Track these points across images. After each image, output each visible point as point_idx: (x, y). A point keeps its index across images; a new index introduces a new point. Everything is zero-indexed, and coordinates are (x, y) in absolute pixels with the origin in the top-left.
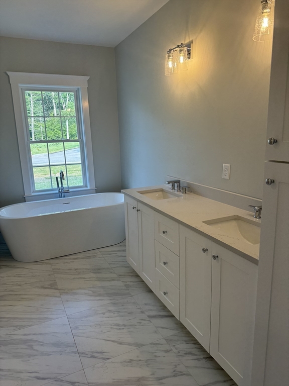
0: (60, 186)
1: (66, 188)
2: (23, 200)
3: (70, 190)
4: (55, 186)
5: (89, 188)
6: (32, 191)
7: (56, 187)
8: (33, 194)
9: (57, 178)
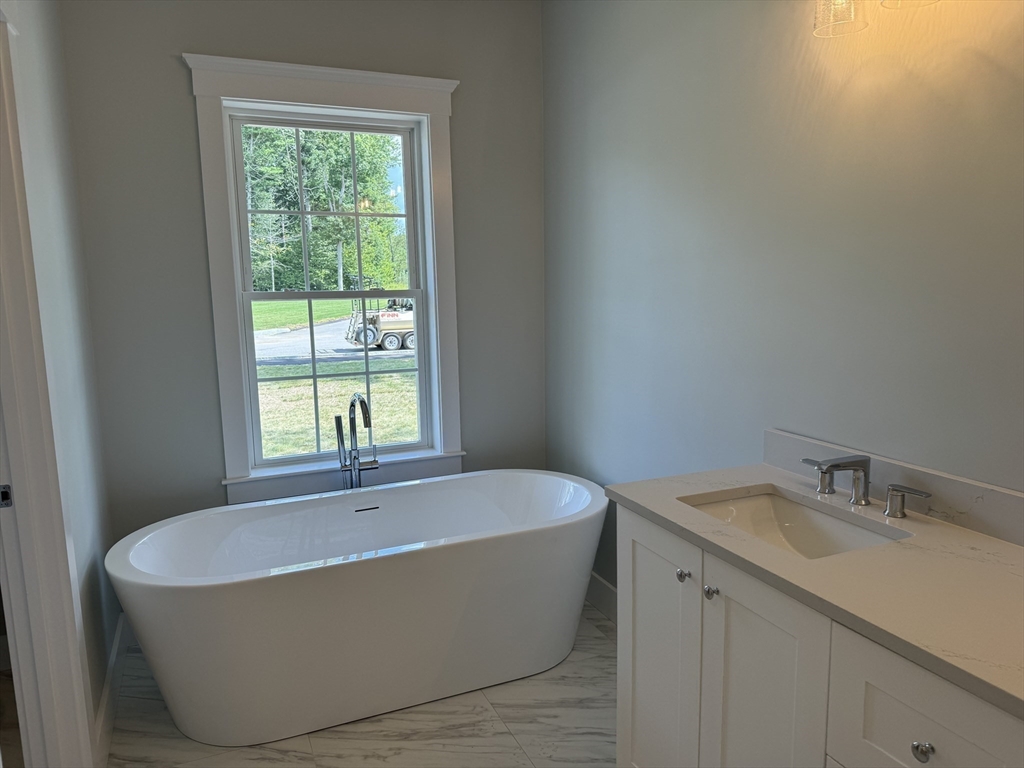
0: (348, 444)
1: (367, 452)
2: (219, 496)
3: (381, 459)
4: (330, 445)
5: (438, 451)
6: (251, 461)
7: (335, 448)
8: (255, 474)
9: (338, 420)
